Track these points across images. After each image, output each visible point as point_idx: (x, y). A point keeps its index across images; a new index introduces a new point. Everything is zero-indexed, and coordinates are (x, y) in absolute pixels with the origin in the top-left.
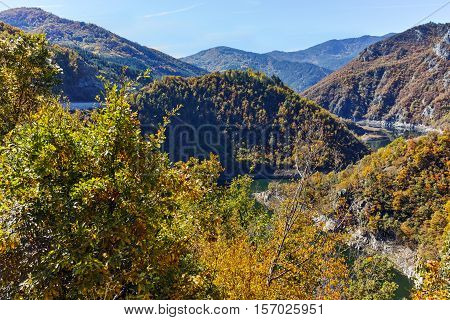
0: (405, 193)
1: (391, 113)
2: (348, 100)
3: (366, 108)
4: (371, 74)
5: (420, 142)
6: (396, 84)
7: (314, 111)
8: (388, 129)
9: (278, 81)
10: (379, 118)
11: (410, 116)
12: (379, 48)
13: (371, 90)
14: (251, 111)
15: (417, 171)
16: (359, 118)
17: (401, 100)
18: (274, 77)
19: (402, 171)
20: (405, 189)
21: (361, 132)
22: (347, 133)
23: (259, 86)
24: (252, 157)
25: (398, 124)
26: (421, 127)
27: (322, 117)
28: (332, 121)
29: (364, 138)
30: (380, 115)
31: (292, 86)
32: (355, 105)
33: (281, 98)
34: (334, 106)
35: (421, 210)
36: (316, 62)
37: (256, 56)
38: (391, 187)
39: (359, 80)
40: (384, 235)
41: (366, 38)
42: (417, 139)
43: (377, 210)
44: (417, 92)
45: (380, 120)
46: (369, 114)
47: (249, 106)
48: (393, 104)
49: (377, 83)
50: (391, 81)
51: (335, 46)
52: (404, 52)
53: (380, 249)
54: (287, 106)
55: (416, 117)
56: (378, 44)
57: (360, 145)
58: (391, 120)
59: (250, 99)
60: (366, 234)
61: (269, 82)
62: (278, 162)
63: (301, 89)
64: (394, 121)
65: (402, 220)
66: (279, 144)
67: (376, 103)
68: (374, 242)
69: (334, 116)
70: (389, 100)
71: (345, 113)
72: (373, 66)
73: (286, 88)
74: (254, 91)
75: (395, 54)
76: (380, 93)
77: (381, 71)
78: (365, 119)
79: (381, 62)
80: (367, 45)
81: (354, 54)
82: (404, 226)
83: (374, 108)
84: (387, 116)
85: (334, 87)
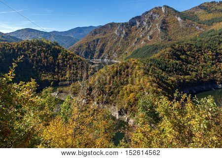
0: (110, 86)
1: (103, 56)
2: (86, 52)
3: (93, 54)
4: (94, 41)
5: (114, 66)
6: (103, 45)
7: (73, 56)
9: (57, 44)
10: (98, 58)
11: (109, 57)
12: (97, 31)
13: (95, 47)
14: (46, 57)
15: (113, 77)
16: (91, 58)
17: (106, 51)
18: (55, 42)
19: (108, 77)
20: (110, 84)
21: (93, 64)
23: (48, 46)
24: (49, 77)
27: (77, 59)
30: (99, 57)
31: (63, 46)
32: (89, 54)
33: (59, 51)
34: (81, 54)
35: (116, 91)
36: (72, 36)
37: (46, 33)
38: (105, 84)
39: (90, 43)
41: (91, 27)
42: (112, 65)
43: (101, 93)
44: (111, 48)
45: (99, 59)
46: (95, 56)
47: (45, 56)
48: (103, 52)
49: (97, 45)
50: (101, 44)
51: (79, 30)
52: (105, 33)
54: (62, 55)
55: (111, 57)
58: (103, 58)
59: (45, 52)
60: (98, 103)
61: (53, 44)
62: (60, 79)
63: (68, 47)
65: (110, 96)
66: (60, 71)
67: (97, 52)
68: (101, 105)
69: (81, 58)
70: (102, 51)
72: (95, 38)
73: (61, 47)
74: (46, 49)
75: (102, 33)
76: (98, 48)
77: (98, 40)
78: (93, 58)
79: (97, 36)
80: (92, 30)
81: (87, 33)
82: (111, 98)
83: (96, 54)
84: (101, 57)
85: (81, 46)
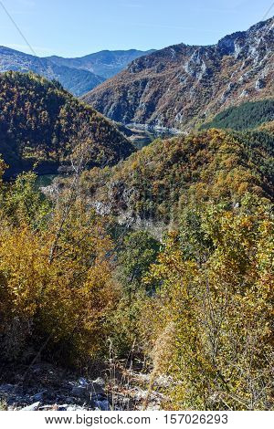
0: (162, 182)
1: (152, 118)
2: (119, 106)
3: (133, 113)
4: (137, 83)
5: (173, 142)
6: (156, 94)
7: (91, 114)
8: (150, 131)
9: (58, 85)
10: (143, 122)
11: (166, 121)
12: (144, 61)
13: (137, 98)
14: (34, 112)
15: (169, 165)
16: (128, 121)
17: (160, 107)
18: (54, 81)
19: (159, 164)
20: (161, 179)
21: (129, 133)
22: (118, 135)
23: (40, 89)
24: (38, 155)
25: (157, 127)
26: (173, 130)
27: (97, 120)
28: (106, 124)
29: (132, 138)
30: (144, 119)
31: (71, 91)
32: (124, 110)
33: (62, 101)
34: (108, 111)
35: (172, 194)
36: (91, 70)
37: (36, 59)
38: (151, 178)
39: (128, 88)
40: (146, 214)
41: (133, 51)
42: (170, 140)
43: (141, 196)
44: (171, 101)
46: (136, 118)
47: (32, 108)
48: (153, 110)
49: (142, 92)
50: (152, 91)
51: (107, 56)
52: (162, 67)
53: (143, 226)
54: (68, 109)
55: (170, 121)
56: (142, 58)
57: (128, 144)
58: (152, 123)
59: (32, 100)
60: (134, 215)
61: (50, 85)
62: (62, 159)
63: (80, 94)
64: (155, 125)
65: (160, 202)
66: (61, 144)
67: (141, 109)
68: (139, 221)
69: (107, 119)
70: (151, 107)
71: (117, 116)
72: (140, 77)
73: (66, 92)
74: (35, 93)
75: (155, 68)
76: (144, 100)
77: (145, 82)
78: (132, 122)
79: (145, 74)
80: (134, 58)
81: (123, 65)
82: (160, 207)
83: (139, 113)
84: (149, 121)
85: (107, 93)
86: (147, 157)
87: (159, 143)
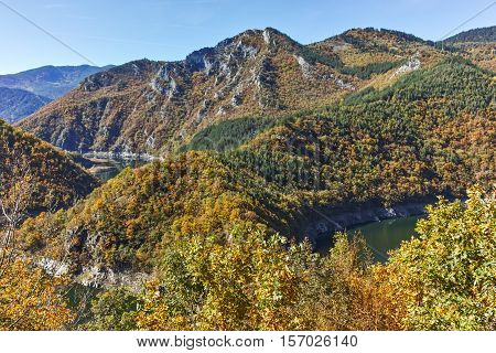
0: (137, 221)
1: (117, 143)
2: (71, 131)
3: (92, 139)
4: (93, 104)
5: (146, 170)
6: (119, 115)
7: (32, 143)
8: (116, 159)
10: (106, 149)
11: (135, 146)
12: (101, 78)
13: (95, 120)
15: (145, 198)
16: (85, 149)
17: (126, 131)
19: (132, 199)
20: (136, 217)
21: (89, 164)
22: (74, 167)
25: (125, 154)
26: (145, 156)
27: (43, 150)
28: (56, 154)
29: (93, 170)
30: (107, 146)
32: (79, 136)
34: (57, 138)
35: (152, 234)
36: (30, 89)
38: (123, 217)
39: (82, 110)
40: (121, 266)
41: (85, 67)
42: (143, 168)
43: (112, 242)
44: (139, 123)
45: (108, 151)
46: (96, 145)
48: (118, 135)
49: (101, 114)
50: (114, 112)
51: (51, 73)
52: (125, 85)
53: (119, 281)
55: (141, 146)
56: (98, 75)
57: (89, 178)
58: (118, 150)
60: (103, 269)
63: (15, 119)
64: (121, 151)
65: (137, 247)
67: (102, 134)
68: (112, 276)
69: (57, 149)
70: (114, 131)
71: (69, 144)
72: (96, 96)
75: (116, 86)
76: (104, 124)
77: (104, 102)
78: (92, 150)
79: (103, 92)
80: (87, 74)
81: (75, 83)
82: (139, 253)
83: (100, 139)
84: (113, 147)
85: (55, 116)
86: (115, 191)
87: (129, 173)
